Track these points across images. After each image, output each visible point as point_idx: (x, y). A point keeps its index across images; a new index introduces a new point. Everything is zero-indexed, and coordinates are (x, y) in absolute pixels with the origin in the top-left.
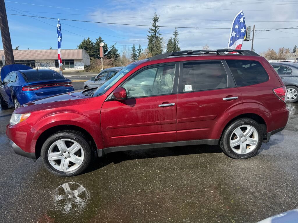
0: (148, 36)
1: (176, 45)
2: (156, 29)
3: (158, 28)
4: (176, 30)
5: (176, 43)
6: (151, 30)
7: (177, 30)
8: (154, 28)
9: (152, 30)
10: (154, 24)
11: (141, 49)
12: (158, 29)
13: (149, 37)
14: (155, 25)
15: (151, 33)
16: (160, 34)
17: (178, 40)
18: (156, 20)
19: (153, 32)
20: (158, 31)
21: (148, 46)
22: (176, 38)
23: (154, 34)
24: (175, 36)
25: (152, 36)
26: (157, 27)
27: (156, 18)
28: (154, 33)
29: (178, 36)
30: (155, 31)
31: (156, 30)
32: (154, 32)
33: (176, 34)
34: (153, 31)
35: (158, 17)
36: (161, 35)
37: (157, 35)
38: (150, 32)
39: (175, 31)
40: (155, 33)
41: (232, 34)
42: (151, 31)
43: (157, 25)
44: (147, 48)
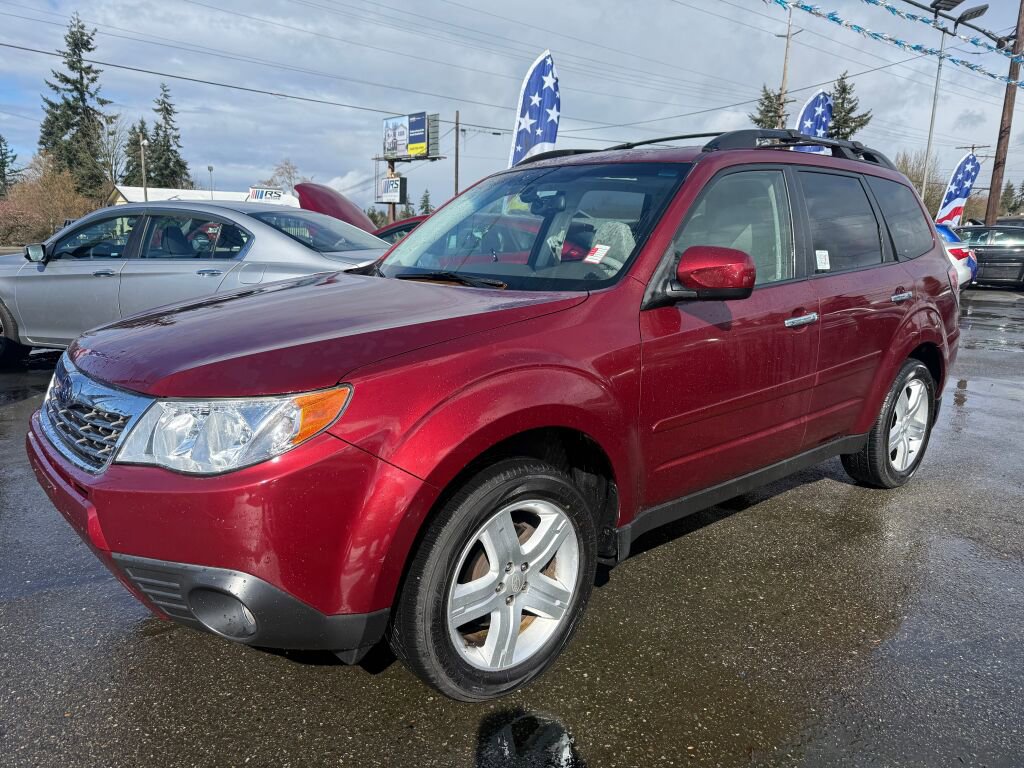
0: (46, 100)
1: (168, 150)
2: (82, 78)
3: (92, 75)
4: (166, 96)
5: (171, 142)
6: (61, 81)
7: (167, 93)
8: (74, 75)
9: (66, 80)
10: (75, 59)
11: (9, 155)
12: (93, 80)
13: (52, 105)
14: (80, 61)
15: (62, 92)
16: (103, 102)
17: (175, 133)
18: (79, 42)
19: (70, 91)
20: (92, 87)
21: (41, 143)
22: (167, 123)
23: (75, 99)
24: (165, 118)
25: (68, 103)
26: (87, 73)
27: (82, 34)
28: (75, 94)
29: (174, 117)
30: (78, 87)
31: (85, 81)
32: (77, 89)
33: (167, 109)
34: (69, 86)
35: (88, 31)
36: (105, 106)
37: (91, 103)
38: (56, 88)
39: (161, 98)
40: (82, 94)
41: (520, 124)
42: (61, 85)
43: (85, 65)
44: (37, 152)
